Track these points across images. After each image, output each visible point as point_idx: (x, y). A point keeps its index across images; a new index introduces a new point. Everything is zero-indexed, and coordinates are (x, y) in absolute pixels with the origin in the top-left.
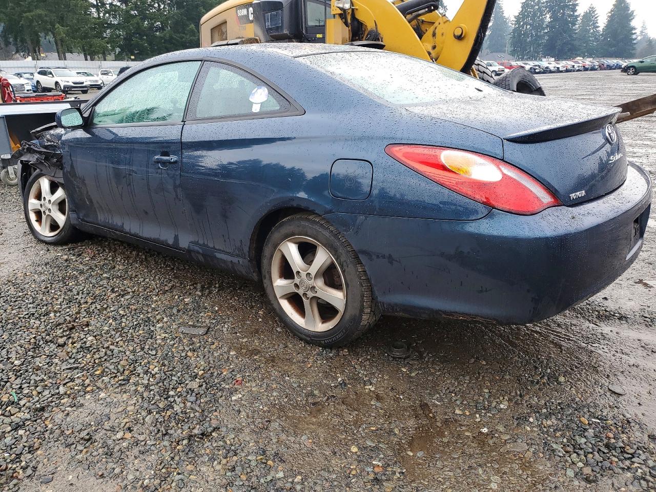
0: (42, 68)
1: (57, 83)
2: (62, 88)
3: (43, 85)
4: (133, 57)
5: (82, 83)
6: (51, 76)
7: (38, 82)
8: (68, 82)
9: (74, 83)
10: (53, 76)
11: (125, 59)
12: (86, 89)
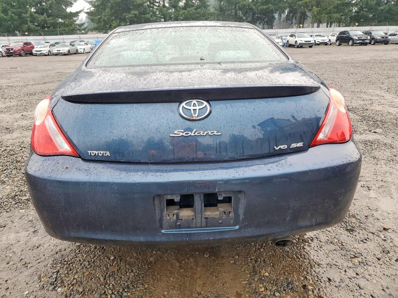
0: (292, 33)
1: (296, 41)
2: (298, 45)
3: (290, 43)
4: (357, 24)
5: (310, 41)
6: (294, 37)
7: (288, 41)
8: (302, 41)
9: (305, 42)
10: (296, 38)
11: (351, 26)
12: (311, 45)
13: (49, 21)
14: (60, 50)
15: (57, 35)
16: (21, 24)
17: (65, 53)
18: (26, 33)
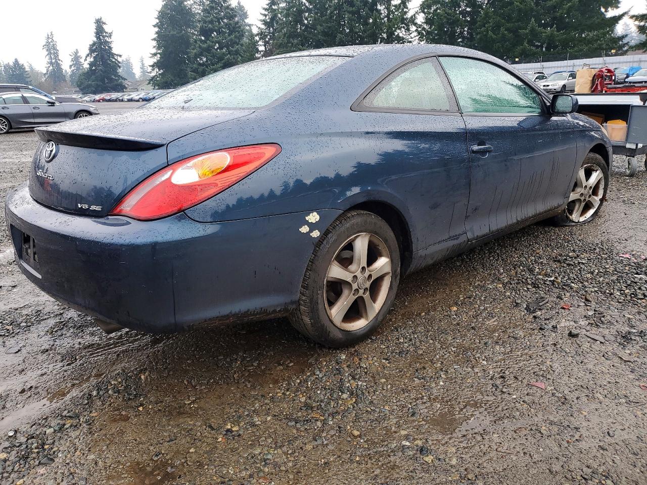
13: (557, 37)
14: (548, 86)
15: (565, 59)
16: (514, 47)
17: (555, 90)
18: (517, 60)
